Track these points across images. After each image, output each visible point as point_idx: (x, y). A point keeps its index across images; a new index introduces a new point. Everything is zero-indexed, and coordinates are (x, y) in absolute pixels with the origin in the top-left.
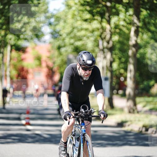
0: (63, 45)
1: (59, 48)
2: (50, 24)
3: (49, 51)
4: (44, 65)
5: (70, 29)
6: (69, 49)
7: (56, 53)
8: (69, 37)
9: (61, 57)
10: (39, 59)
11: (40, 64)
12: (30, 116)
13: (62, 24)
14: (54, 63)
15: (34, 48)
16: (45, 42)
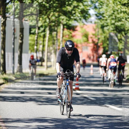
2: (95, 7)
6: (111, 28)
8: (110, 18)
10: (86, 36)
12: (79, 83)
14: (99, 39)
15: (82, 27)
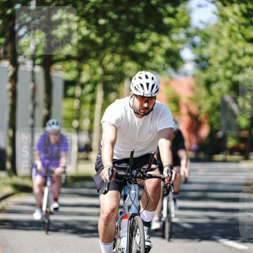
0: (214, 79)
1: (208, 84)
2: (194, 45)
3: (192, 89)
4: (184, 110)
5: (226, 55)
6: (224, 86)
7: (204, 92)
8: (224, 66)
9: (212, 98)
10: (176, 101)
11: (178, 110)
13: (212, 45)
14: (200, 108)
15: (167, 84)
16: (185, 74)
